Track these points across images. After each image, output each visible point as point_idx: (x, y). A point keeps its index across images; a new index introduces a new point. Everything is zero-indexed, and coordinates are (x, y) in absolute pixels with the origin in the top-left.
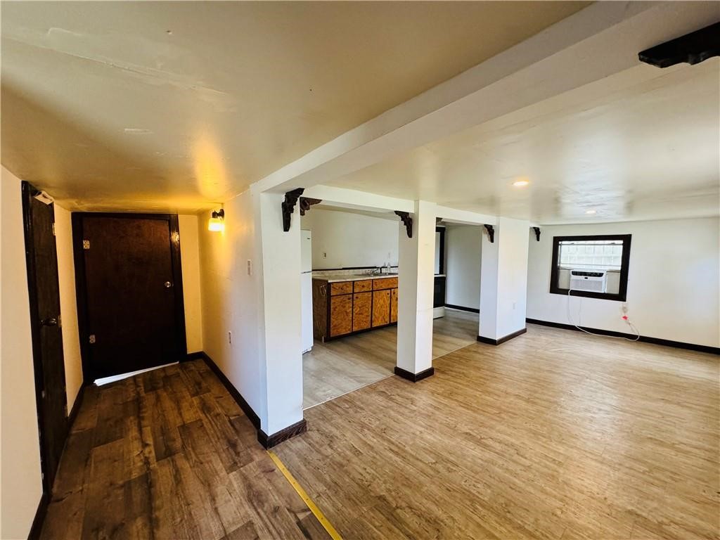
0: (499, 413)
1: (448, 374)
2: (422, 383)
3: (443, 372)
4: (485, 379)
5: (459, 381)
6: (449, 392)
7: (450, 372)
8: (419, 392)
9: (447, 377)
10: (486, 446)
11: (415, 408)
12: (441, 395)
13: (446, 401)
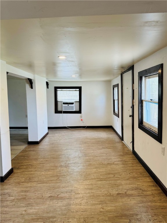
0: (58, 178)
1: (22, 168)
2: (8, 180)
3: (18, 169)
4: (42, 163)
5: (30, 170)
6: (28, 178)
7: (22, 167)
8: (10, 186)
9: (22, 170)
10: (62, 198)
11: (13, 198)
12: (25, 182)
13: (29, 185)
